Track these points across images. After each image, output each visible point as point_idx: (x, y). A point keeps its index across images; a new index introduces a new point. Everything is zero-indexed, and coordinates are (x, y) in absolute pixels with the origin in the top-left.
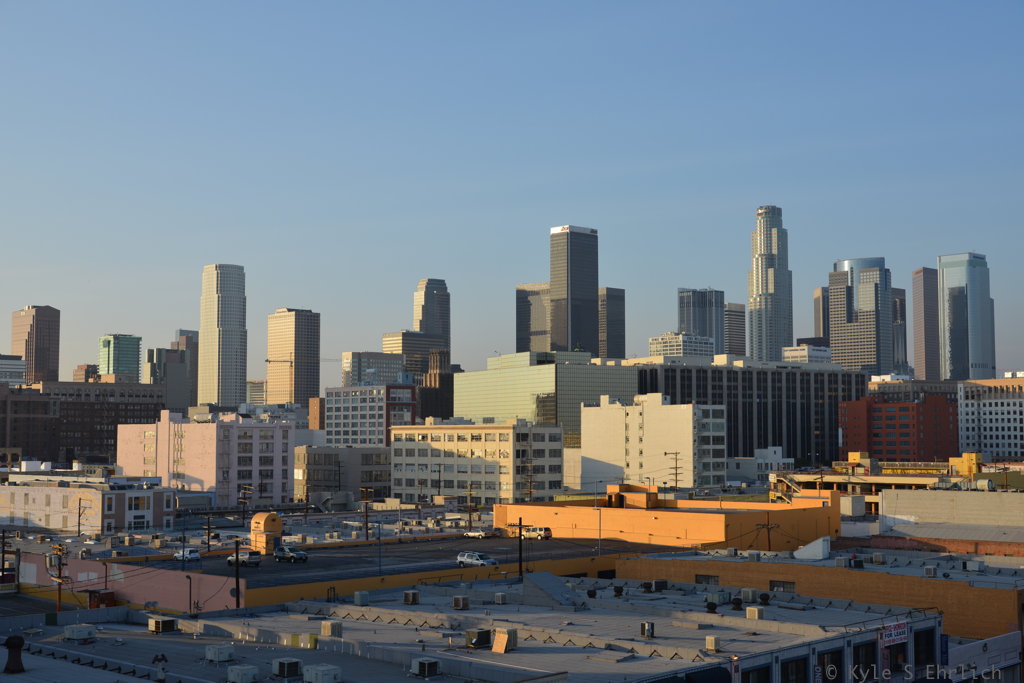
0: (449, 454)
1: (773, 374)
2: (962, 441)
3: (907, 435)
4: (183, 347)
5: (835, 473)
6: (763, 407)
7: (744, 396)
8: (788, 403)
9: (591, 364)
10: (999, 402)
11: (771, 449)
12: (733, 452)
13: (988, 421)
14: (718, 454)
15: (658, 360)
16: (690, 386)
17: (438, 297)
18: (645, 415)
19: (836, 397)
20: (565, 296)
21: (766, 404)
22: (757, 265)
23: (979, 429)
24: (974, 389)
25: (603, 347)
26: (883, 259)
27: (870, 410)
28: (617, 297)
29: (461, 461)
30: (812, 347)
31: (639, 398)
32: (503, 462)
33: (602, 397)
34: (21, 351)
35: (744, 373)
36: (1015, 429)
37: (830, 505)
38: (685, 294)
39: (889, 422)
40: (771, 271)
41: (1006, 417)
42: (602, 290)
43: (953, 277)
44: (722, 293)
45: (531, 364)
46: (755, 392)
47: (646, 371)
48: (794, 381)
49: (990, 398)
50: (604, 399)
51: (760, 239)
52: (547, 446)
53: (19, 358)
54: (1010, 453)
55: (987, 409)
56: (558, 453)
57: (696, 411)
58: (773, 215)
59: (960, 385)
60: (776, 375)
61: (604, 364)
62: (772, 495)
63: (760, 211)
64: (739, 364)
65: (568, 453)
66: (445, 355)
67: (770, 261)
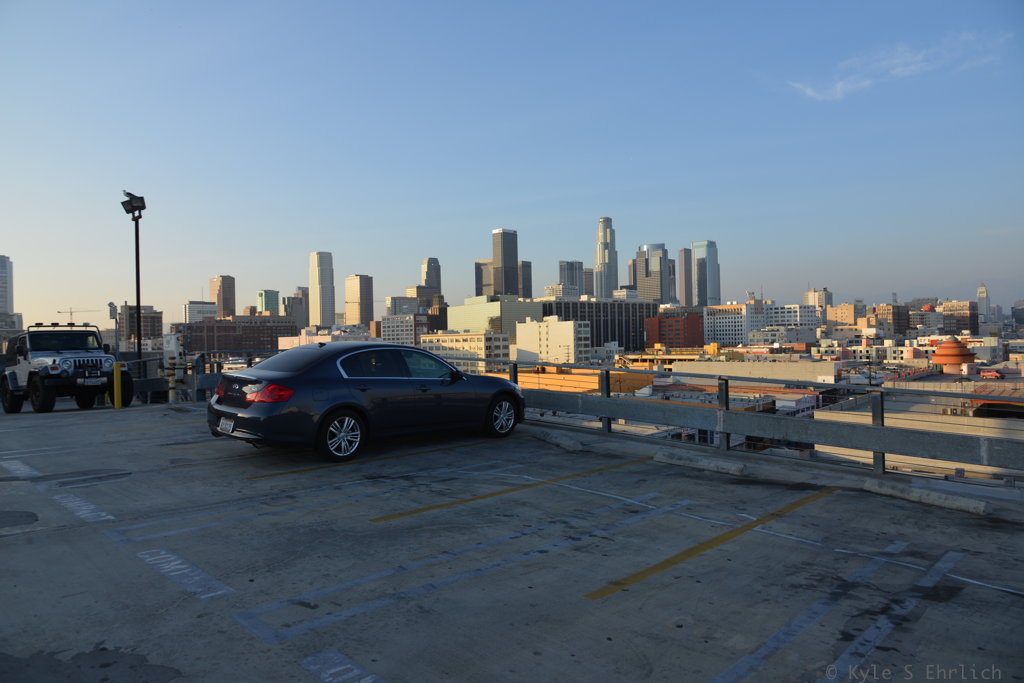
0: (451, 349)
1: (611, 304)
2: (706, 337)
3: (679, 334)
4: (300, 296)
5: (647, 354)
6: (606, 322)
7: (596, 316)
8: (619, 319)
9: (518, 301)
10: (724, 317)
11: (611, 343)
12: (594, 344)
13: (719, 327)
14: (586, 346)
15: (553, 299)
16: (569, 312)
17: (434, 267)
18: (549, 326)
19: (643, 316)
20: (501, 266)
21: (607, 320)
22: (600, 248)
23: (714, 330)
24: (711, 311)
25: (521, 292)
26: (664, 244)
27: (660, 322)
28: (527, 266)
29: (458, 353)
30: (628, 290)
31: (546, 318)
32: (479, 352)
34: (215, 299)
35: (596, 304)
36: (732, 330)
37: (647, 369)
38: (563, 264)
39: (669, 328)
40: (607, 251)
41: (728, 324)
42: (520, 263)
43: (699, 253)
44: (581, 263)
45: (486, 302)
46: (602, 314)
47: (546, 304)
48: (622, 308)
49: (719, 315)
50: (528, 319)
51: (601, 234)
52: (501, 343)
53: (214, 303)
54: (730, 342)
55: (718, 320)
56: (507, 347)
57: (574, 324)
58: (608, 222)
59: (705, 309)
60: (613, 305)
61: (524, 301)
62: (617, 366)
63: (601, 220)
64: (593, 300)
65: (511, 346)
66: (442, 298)
67: (606, 246)
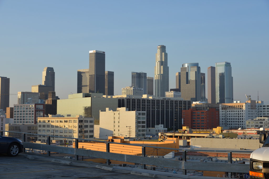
0: (57, 127)
1: (162, 101)
2: (221, 123)
3: (203, 121)
5: (179, 133)
6: (158, 112)
7: (152, 108)
8: (166, 111)
9: (103, 97)
10: (232, 110)
11: (160, 125)
12: (148, 126)
13: (229, 116)
14: (143, 127)
15: (125, 96)
16: (135, 105)
17: (51, 73)
18: (120, 114)
19: (182, 108)
20: (94, 74)
21: (159, 111)
22: (158, 65)
23: (226, 119)
24: (224, 106)
25: (106, 91)
26: (198, 63)
27: (192, 113)
28: (111, 74)
29: (61, 129)
30: (175, 92)
31: (118, 109)
32: (74, 129)
33: (106, 108)
35: (152, 100)
36: (237, 119)
37: (176, 142)
38: (134, 74)
39: (198, 117)
40: (162, 67)
41: (234, 115)
42: (106, 72)
43: (220, 70)
44: (145, 74)
45: (83, 97)
46: (156, 107)
47: (120, 100)
48: (168, 103)
49: (229, 109)
50: (107, 109)
51: (158, 57)
52: (89, 124)
54: (235, 127)
55: (228, 113)
56: (92, 126)
57: (137, 113)
58: (163, 48)
60: (163, 101)
61: (107, 97)
62: (159, 140)
63: (159, 47)
64: (151, 98)
65: (96, 127)
66: (54, 93)
67: (162, 63)
